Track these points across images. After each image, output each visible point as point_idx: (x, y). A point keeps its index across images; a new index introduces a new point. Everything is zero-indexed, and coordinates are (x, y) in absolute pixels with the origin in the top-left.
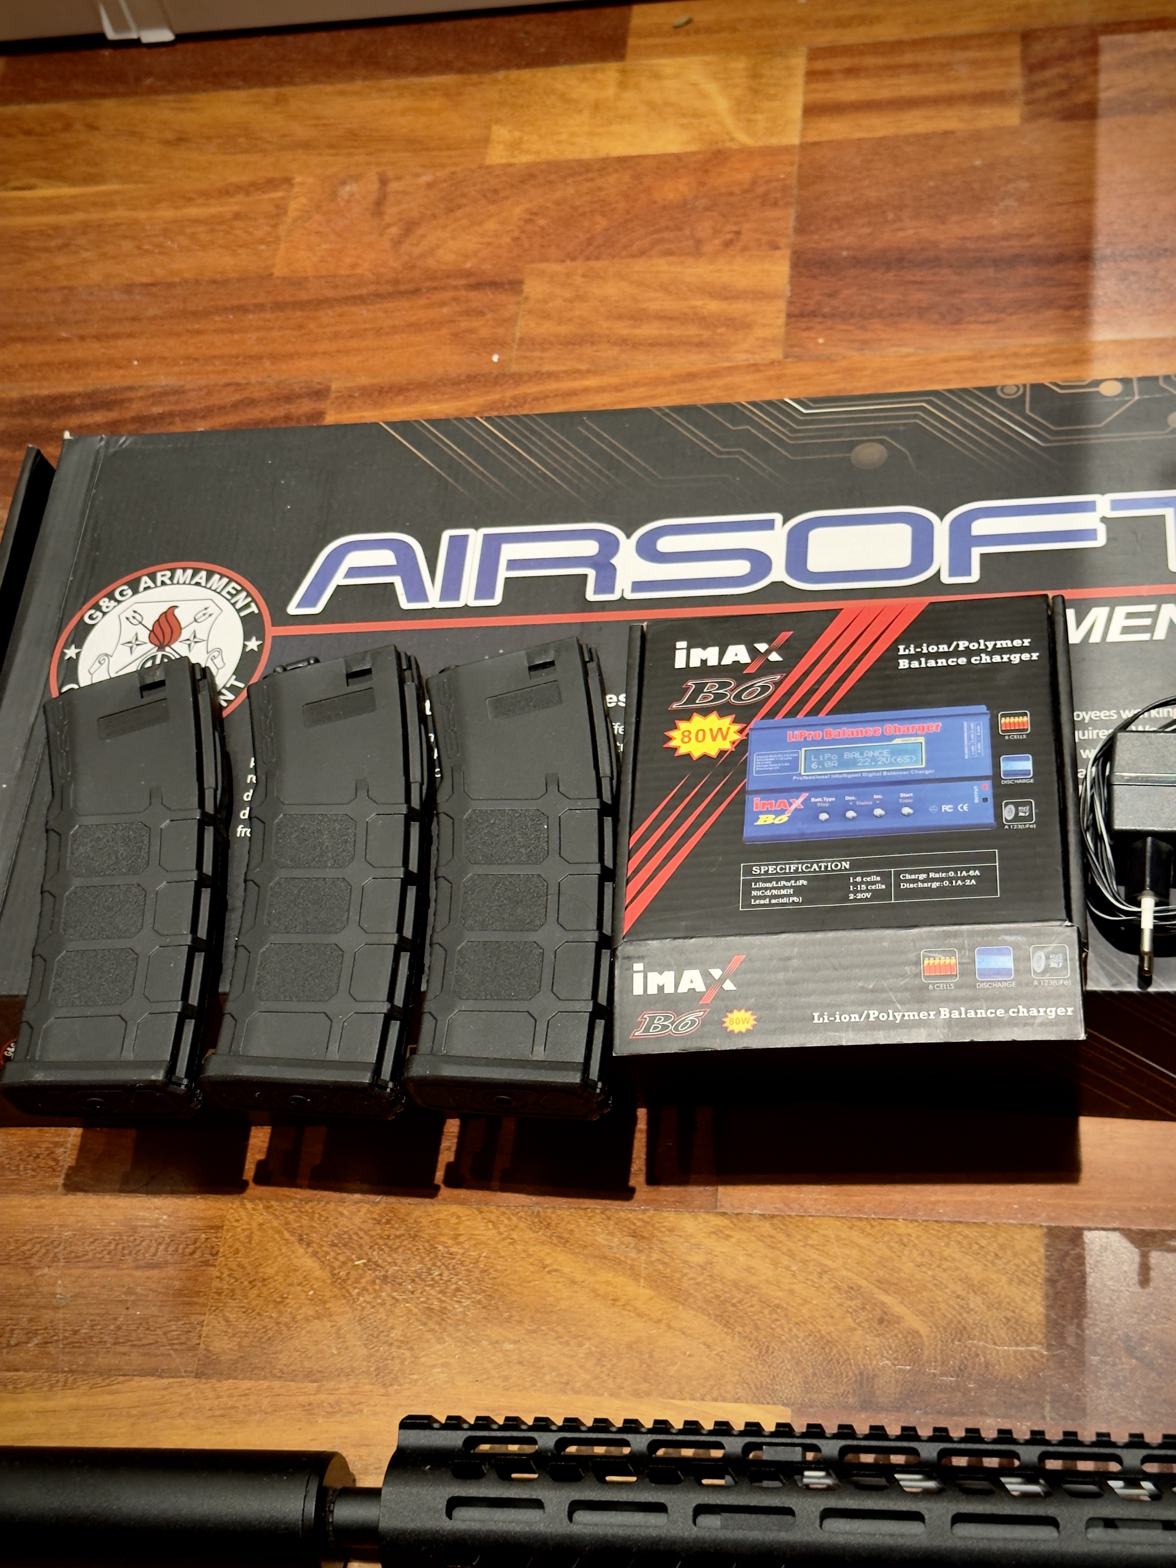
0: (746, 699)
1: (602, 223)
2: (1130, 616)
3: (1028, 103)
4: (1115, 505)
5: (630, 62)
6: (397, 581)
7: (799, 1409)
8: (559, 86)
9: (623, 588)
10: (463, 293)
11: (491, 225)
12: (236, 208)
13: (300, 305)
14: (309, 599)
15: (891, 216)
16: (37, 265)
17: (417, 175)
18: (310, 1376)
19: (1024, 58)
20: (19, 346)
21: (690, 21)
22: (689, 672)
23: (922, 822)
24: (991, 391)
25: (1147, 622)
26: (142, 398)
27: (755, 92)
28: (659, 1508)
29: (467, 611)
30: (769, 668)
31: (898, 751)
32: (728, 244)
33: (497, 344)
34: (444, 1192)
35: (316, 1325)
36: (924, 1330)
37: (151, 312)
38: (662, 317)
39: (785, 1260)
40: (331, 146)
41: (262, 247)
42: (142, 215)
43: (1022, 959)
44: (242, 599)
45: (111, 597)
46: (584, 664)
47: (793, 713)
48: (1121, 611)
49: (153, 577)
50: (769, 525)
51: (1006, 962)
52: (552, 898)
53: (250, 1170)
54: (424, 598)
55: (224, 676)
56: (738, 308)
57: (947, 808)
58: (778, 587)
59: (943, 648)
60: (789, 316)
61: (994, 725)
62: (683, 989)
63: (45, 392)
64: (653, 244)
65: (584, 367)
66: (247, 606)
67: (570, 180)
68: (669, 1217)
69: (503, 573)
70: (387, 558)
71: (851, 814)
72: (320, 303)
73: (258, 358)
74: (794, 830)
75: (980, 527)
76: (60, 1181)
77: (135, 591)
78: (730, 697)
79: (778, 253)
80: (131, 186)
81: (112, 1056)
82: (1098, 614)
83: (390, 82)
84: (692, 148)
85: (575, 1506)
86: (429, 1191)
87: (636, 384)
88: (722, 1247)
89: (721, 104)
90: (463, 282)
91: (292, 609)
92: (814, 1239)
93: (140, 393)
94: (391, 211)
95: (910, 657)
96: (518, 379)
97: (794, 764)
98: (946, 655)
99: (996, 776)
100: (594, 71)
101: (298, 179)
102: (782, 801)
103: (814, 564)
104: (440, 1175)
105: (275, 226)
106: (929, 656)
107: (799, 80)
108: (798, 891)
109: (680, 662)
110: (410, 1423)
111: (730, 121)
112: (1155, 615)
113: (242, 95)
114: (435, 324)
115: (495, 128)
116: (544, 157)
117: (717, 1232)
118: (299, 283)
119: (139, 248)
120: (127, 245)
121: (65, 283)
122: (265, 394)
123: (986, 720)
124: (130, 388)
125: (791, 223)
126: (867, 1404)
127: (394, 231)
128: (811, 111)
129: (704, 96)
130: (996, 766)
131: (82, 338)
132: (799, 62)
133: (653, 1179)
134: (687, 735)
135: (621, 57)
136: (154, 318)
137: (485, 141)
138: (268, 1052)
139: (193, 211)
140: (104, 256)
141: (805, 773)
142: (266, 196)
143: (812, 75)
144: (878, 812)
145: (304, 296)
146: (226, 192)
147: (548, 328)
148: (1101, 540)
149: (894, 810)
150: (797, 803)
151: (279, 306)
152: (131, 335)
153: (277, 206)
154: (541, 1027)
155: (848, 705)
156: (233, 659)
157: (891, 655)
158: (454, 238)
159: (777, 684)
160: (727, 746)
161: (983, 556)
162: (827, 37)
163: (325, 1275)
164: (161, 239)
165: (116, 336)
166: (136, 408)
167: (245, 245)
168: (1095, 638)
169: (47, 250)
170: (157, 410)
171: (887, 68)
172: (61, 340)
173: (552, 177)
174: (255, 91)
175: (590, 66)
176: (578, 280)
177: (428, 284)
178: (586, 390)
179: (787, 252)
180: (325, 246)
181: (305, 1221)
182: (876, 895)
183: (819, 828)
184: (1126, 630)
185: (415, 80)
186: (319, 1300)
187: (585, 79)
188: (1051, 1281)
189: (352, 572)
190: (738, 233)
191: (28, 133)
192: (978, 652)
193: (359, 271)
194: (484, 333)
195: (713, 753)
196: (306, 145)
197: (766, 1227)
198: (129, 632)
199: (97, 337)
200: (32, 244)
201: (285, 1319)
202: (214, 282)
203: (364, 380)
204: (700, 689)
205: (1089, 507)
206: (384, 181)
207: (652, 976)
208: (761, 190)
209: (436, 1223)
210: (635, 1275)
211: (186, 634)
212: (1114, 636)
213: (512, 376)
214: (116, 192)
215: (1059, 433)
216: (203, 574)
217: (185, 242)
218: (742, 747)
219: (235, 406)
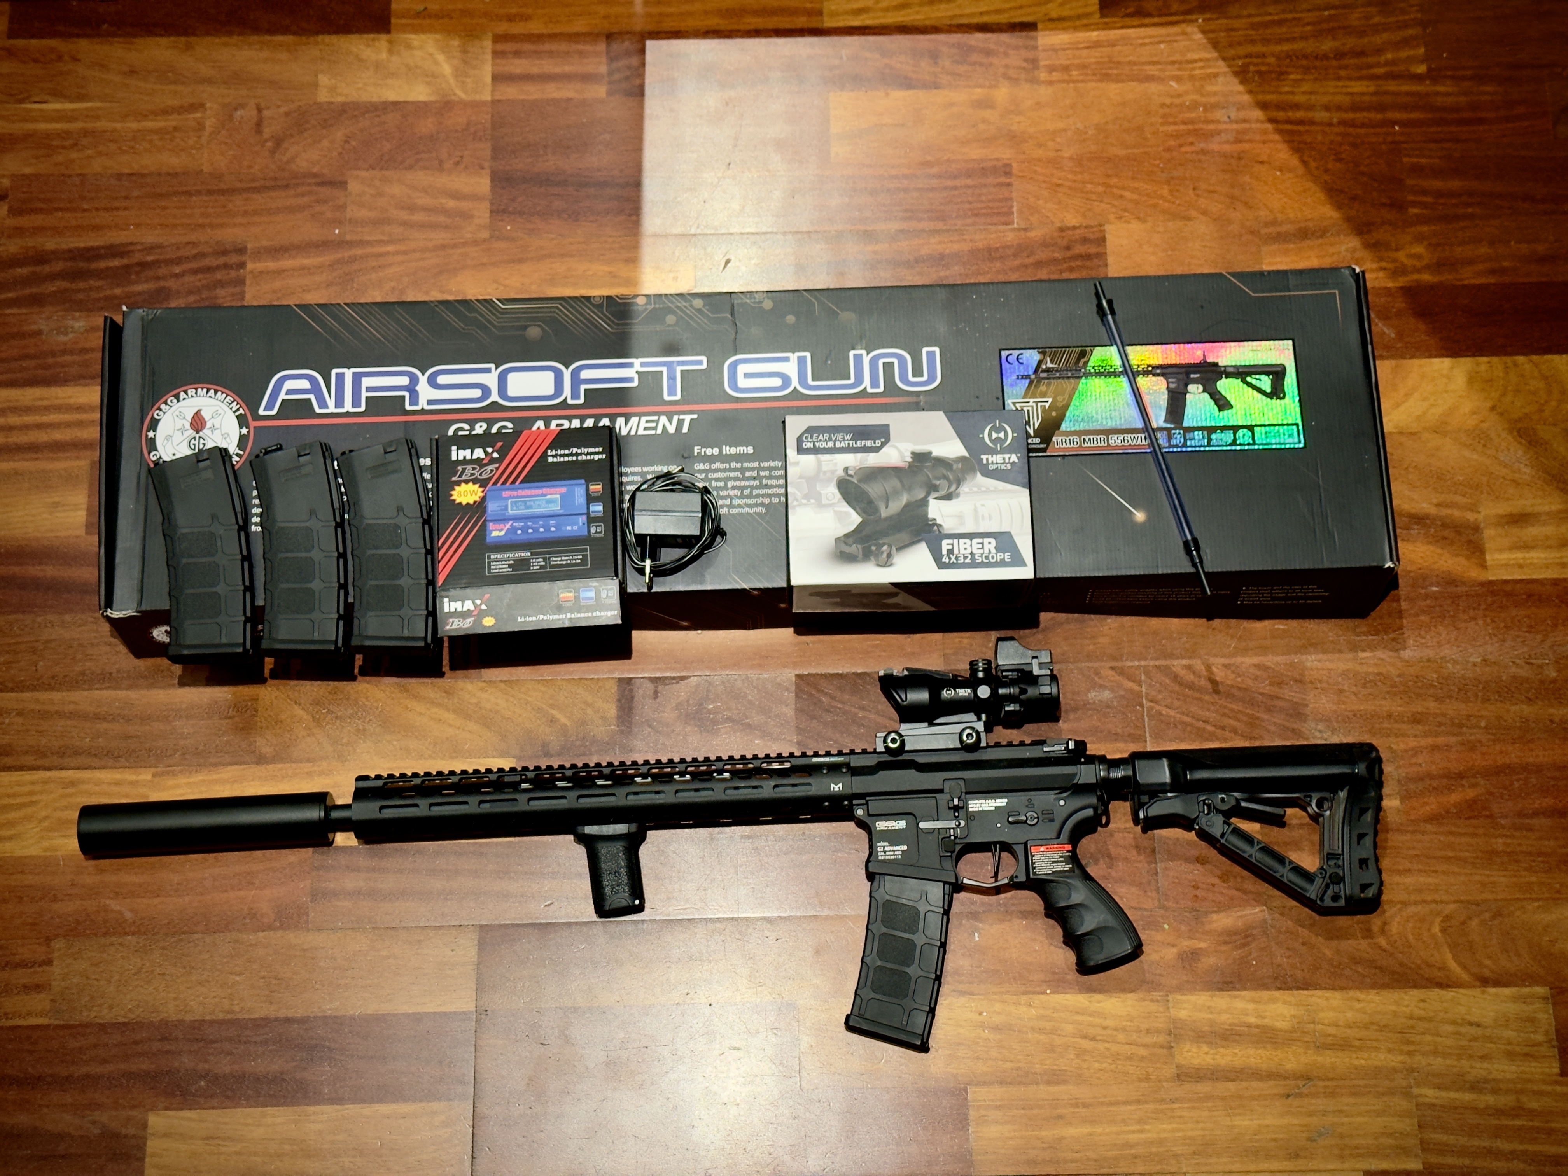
0: (484, 476)
1: (388, 146)
2: (647, 422)
3: (609, 83)
4: (643, 365)
5: (394, 35)
6: (312, 397)
7: (519, 758)
8: (355, 50)
9: (422, 404)
10: (315, 188)
11: (325, 143)
12: (174, 123)
13: (222, 192)
14: (269, 407)
15: (541, 152)
16: (60, 158)
17: (279, 107)
18: (308, 760)
19: (608, 53)
20: (60, 214)
21: (426, 9)
22: (458, 462)
23: (559, 534)
24: (588, 298)
25: (654, 425)
26: (139, 251)
27: (465, 62)
28: (466, 803)
29: (348, 414)
30: (493, 461)
31: (549, 502)
32: (457, 164)
33: (338, 222)
34: (359, 678)
35: (308, 739)
36: (568, 724)
37: (136, 193)
38: (425, 209)
39: (511, 699)
40: (225, 83)
41: (194, 152)
42: (119, 126)
43: (598, 593)
44: (235, 406)
45: (166, 403)
46: (409, 450)
47: (504, 483)
48: (644, 419)
49: (186, 392)
50: (488, 370)
51: (592, 594)
52: (405, 566)
53: (267, 673)
54: (327, 407)
55: (233, 449)
56: (465, 205)
57: (569, 528)
58: (494, 403)
59: (567, 452)
60: (491, 211)
61: (587, 490)
62: (465, 609)
63: (82, 245)
64: (417, 161)
65: (385, 238)
66: (238, 410)
67: (367, 116)
68: (461, 684)
69: (364, 394)
70: (305, 384)
71: (530, 531)
72: (233, 191)
73: (202, 226)
74: (508, 538)
75: (585, 374)
76: (176, 681)
77: (178, 401)
78: (477, 475)
79: (483, 171)
80: (108, 105)
81: (216, 641)
82: (634, 420)
83: (254, 38)
84: (432, 98)
85: (431, 805)
86: (353, 678)
87: (414, 251)
88: (484, 695)
89: (447, 69)
90: (313, 181)
91: (261, 412)
92: (523, 689)
93: (139, 247)
94: (267, 132)
95: (553, 456)
96: (351, 244)
97: (506, 509)
98: (568, 455)
99: (588, 514)
100: (373, 40)
101: (208, 105)
102: (502, 526)
103: (511, 392)
104: (356, 671)
105: (199, 137)
106: (561, 456)
107: (489, 57)
108: (510, 566)
109: (454, 458)
110: (359, 779)
111: (452, 81)
112: (657, 421)
113: (164, 41)
114: (301, 208)
115: (320, 76)
116: (349, 99)
117: (482, 689)
118: (219, 177)
119: (120, 148)
120: (113, 147)
121: (79, 172)
122: (210, 250)
123: (584, 487)
124: (132, 244)
125: (488, 153)
126: (547, 754)
127: (269, 144)
128: (497, 78)
129: (436, 63)
130: (588, 508)
131: (97, 209)
132: (488, 44)
133: (454, 667)
134: (459, 494)
135: (388, 31)
136: (138, 197)
137: (315, 85)
138: (287, 637)
139: (149, 124)
140: (100, 154)
141: (511, 512)
142: (192, 116)
143: (496, 54)
144: (542, 530)
145: (223, 186)
146: (166, 112)
147: (364, 213)
148: (635, 384)
149: (547, 529)
150: (508, 526)
151: (210, 192)
152: (126, 209)
153: (199, 123)
154: (406, 622)
155: (528, 480)
156: (236, 440)
157: (545, 455)
158: (305, 151)
159: (497, 469)
160: (478, 499)
161: (586, 390)
162: (503, 28)
163: (309, 718)
164: (132, 143)
165: (117, 209)
166: (137, 257)
167: (182, 150)
168: (633, 433)
169: (64, 148)
170: (150, 258)
171: (536, 52)
172: (84, 210)
173: (356, 113)
174: (173, 38)
175: (372, 36)
176: (377, 183)
177: (294, 181)
178: (388, 253)
179: (488, 171)
180: (231, 153)
181: (296, 694)
182: (542, 567)
183: (517, 538)
184: (645, 429)
185: (268, 38)
186: (307, 728)
187: (368, 46)
188: (619, 700)
189: (289, 392)
190: (462, 157)
191: (36, 61)
192: (581, 454)
193: (252, 171)
194: (329, 215)
195: (472, 502)
196: (209, 81)
197: (503, 685)
198: (180, 423)
199: (106, 209)
200: (54, 143)
201: (294, 737)
202: (169, 174)
203: (265, 243)
204: (464, 470)
205: (630, 365)
206: (259, 110)
207: (452, 603)
208: (472, 129)
209: (357, 692)
210: (448, 710)
211: (209, 425)
212: (641, 432)
213: (347, 242)
214: (99, 108)
215: (618, 325)
216: (212, 391)
217: (148, 146)
218: (483, 499)
219: (195, 257)
